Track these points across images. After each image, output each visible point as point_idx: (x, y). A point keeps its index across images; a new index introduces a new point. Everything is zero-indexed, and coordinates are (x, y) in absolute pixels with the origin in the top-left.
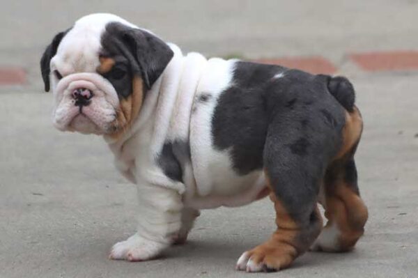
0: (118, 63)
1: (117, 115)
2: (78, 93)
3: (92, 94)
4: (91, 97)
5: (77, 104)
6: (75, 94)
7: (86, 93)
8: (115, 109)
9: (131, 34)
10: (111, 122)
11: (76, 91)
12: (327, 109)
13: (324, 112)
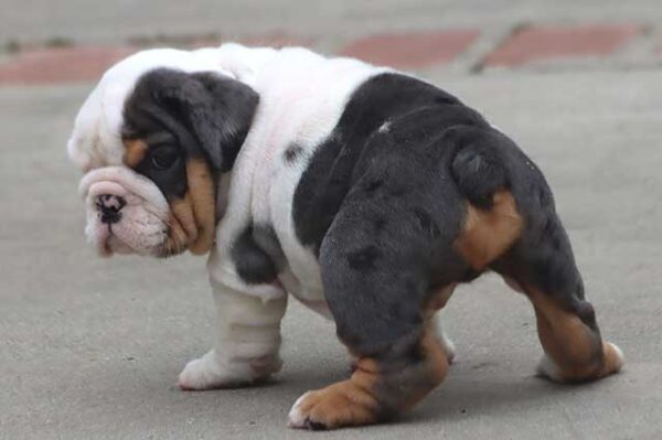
1: (169, 232)
4: (120, 208)
5: (104, 219)
7: (112, 202)
8: (164, 222)
10: (161, 245)
12: (425, 208)
13: (418, 212)
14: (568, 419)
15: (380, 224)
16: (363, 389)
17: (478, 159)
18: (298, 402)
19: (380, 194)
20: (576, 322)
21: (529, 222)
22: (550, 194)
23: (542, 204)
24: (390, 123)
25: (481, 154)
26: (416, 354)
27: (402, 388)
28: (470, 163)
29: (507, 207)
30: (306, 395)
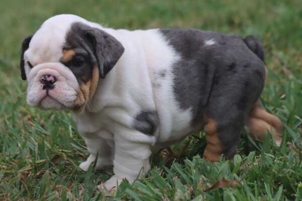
0: (77, 54)
2: (44, 79)
3: (56, 79)
4: (54, 82)
5: (44, 88)
6: (43, 80)
8: (76, 90)
9: (92, 32)
11: (43, 78)
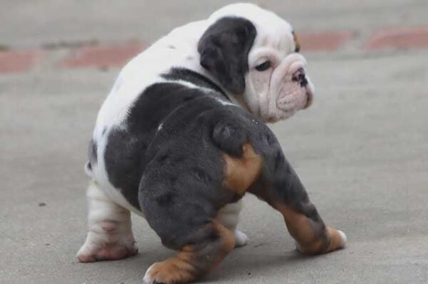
12: (200, 166)
13: (196, 170)
14: (313, 278)
15: (173, 179)
16: (186, 261)
17: (228, 130)
18: (148, 270)
19: (168, 161)
20: (303, 219)
21: (265, 156)
22: (273, 135)
23: (270, 144)
24: (162, 124)
25: (228, 125)
26: (214, 236)
27: (208, 257)
28: (224, 133)
29: (250, 152)
30: (153, 265)
